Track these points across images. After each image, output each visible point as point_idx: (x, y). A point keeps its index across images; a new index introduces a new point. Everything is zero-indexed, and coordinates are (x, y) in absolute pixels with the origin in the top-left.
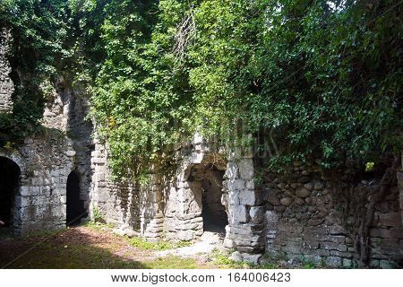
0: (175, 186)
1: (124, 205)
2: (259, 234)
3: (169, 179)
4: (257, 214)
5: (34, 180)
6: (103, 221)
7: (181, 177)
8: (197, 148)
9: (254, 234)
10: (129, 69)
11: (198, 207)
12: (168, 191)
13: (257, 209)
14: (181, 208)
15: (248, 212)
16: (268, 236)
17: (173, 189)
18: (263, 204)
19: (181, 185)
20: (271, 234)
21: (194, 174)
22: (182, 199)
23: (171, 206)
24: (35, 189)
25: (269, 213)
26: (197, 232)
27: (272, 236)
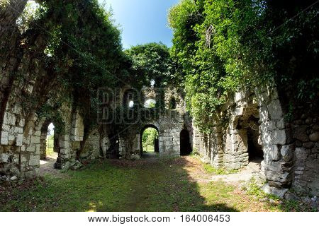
0: (229, 133)
1: (206, 145)
2: (288, 172)
3: (225, 129)
4: (288, 153)
5: (164, 134)
6: (198, 154)
7: (231, 126)
8: (239, 104)
9: (284, 172)
10: (194, 70)
11: (245, 147)
12: (225, 137)
13: (288, 147)
14: (233, 147)
15: (279, 151)
16: (296, 172)
17: (228, 135)
18: (292, 142)
19: (232, 132)
20: (299, 171)
21: (241, 124)
22: (233, 141)
23: (227, 146)
24: (165, 138)
25: (298, 150)
26: (243, 164)
27: (299, 172)
